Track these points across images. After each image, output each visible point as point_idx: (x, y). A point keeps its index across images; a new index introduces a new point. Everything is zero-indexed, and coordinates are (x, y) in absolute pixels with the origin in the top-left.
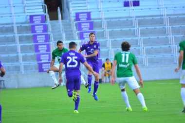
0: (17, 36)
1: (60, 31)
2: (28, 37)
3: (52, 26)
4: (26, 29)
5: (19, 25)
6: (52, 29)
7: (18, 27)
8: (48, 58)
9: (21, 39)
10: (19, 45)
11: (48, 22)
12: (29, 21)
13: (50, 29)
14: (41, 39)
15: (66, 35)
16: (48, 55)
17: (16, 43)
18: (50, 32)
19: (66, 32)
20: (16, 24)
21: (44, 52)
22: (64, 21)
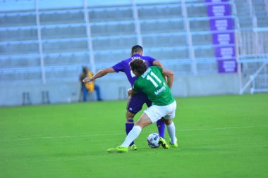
0: (187, 20)
1: (249, 14)
2: (202, 24)
3: (237, 7)
4: (199, 11)
6: (238, 11)
7: (188, 9)
8: (231, 53)
9: (192, 25)
10: (189, 34)
13: (234, 10)
14: (221, 25)
15: (258, 19)
16: (231, 49)
17: (185, 31)
18: (234, 15)
19: (257, 15)
20: (186, 3)
21: (226, 44)
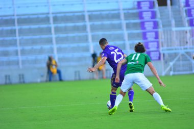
0: (124, 22)
1: (169, 18)
2: (135, 25)
3: (161, 12)
4: (133, 16)
5: (126, 11)
6: (161, 16)
7: (125, 14)
8: (156, 46)
9: (128, 26)
10: (126, 32)
11: (157, 8)
12: (136, 7)
13: (158, 15)
14: (149, 26)
15: (176, 21)
16: (156, 43)
18: (158, 19)
19: (175, 18)
20: (124, 9)
21: (153, 39)
22: (173, 7)
